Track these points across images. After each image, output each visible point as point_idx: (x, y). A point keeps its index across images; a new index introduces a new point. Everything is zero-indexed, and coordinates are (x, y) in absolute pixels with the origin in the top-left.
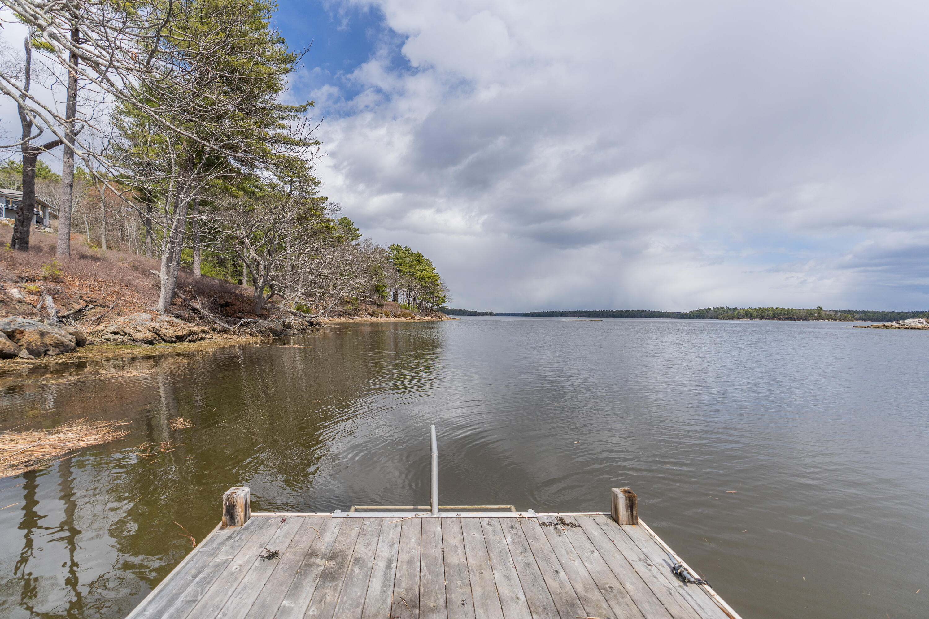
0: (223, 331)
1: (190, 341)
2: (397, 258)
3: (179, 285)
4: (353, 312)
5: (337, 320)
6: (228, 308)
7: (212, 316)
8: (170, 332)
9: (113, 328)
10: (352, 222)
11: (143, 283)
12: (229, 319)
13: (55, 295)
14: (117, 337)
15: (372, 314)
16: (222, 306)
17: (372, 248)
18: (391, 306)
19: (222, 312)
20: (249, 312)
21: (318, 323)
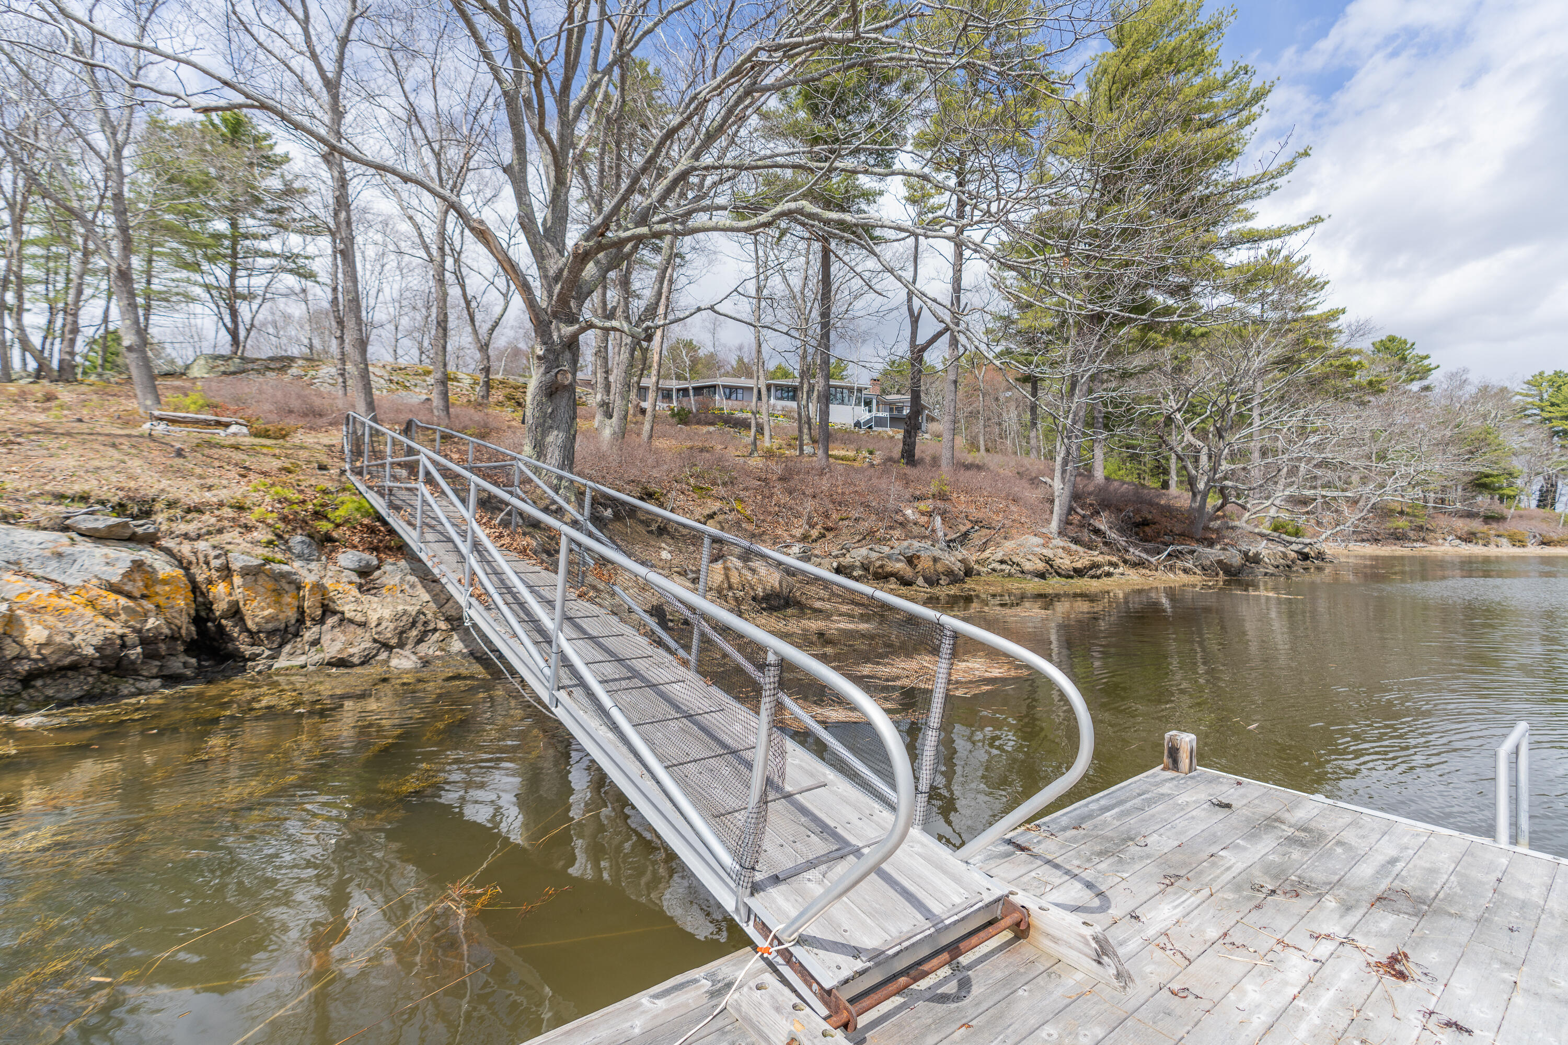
0: (1138, 564)
1: (1092, 577)
2: (1552, 405)
3: (1076, 497)
4: (1411, 534)
5: (1370, 550)
6: (1147, 529)
7: (1122, 541)
8: (1065, 562)
9: (999, 555)
10: (1410, 342)
11: (1033, 495)
12: (1149, 545)
13: (943, 514)
14: (1004, 566)
15: (1469, 538)
16: (1137, 525)
17: (1471, 389)
18: (1531, 518)
19: (1137, 534)
20: (1182, 535)
21: (1320, 556)
